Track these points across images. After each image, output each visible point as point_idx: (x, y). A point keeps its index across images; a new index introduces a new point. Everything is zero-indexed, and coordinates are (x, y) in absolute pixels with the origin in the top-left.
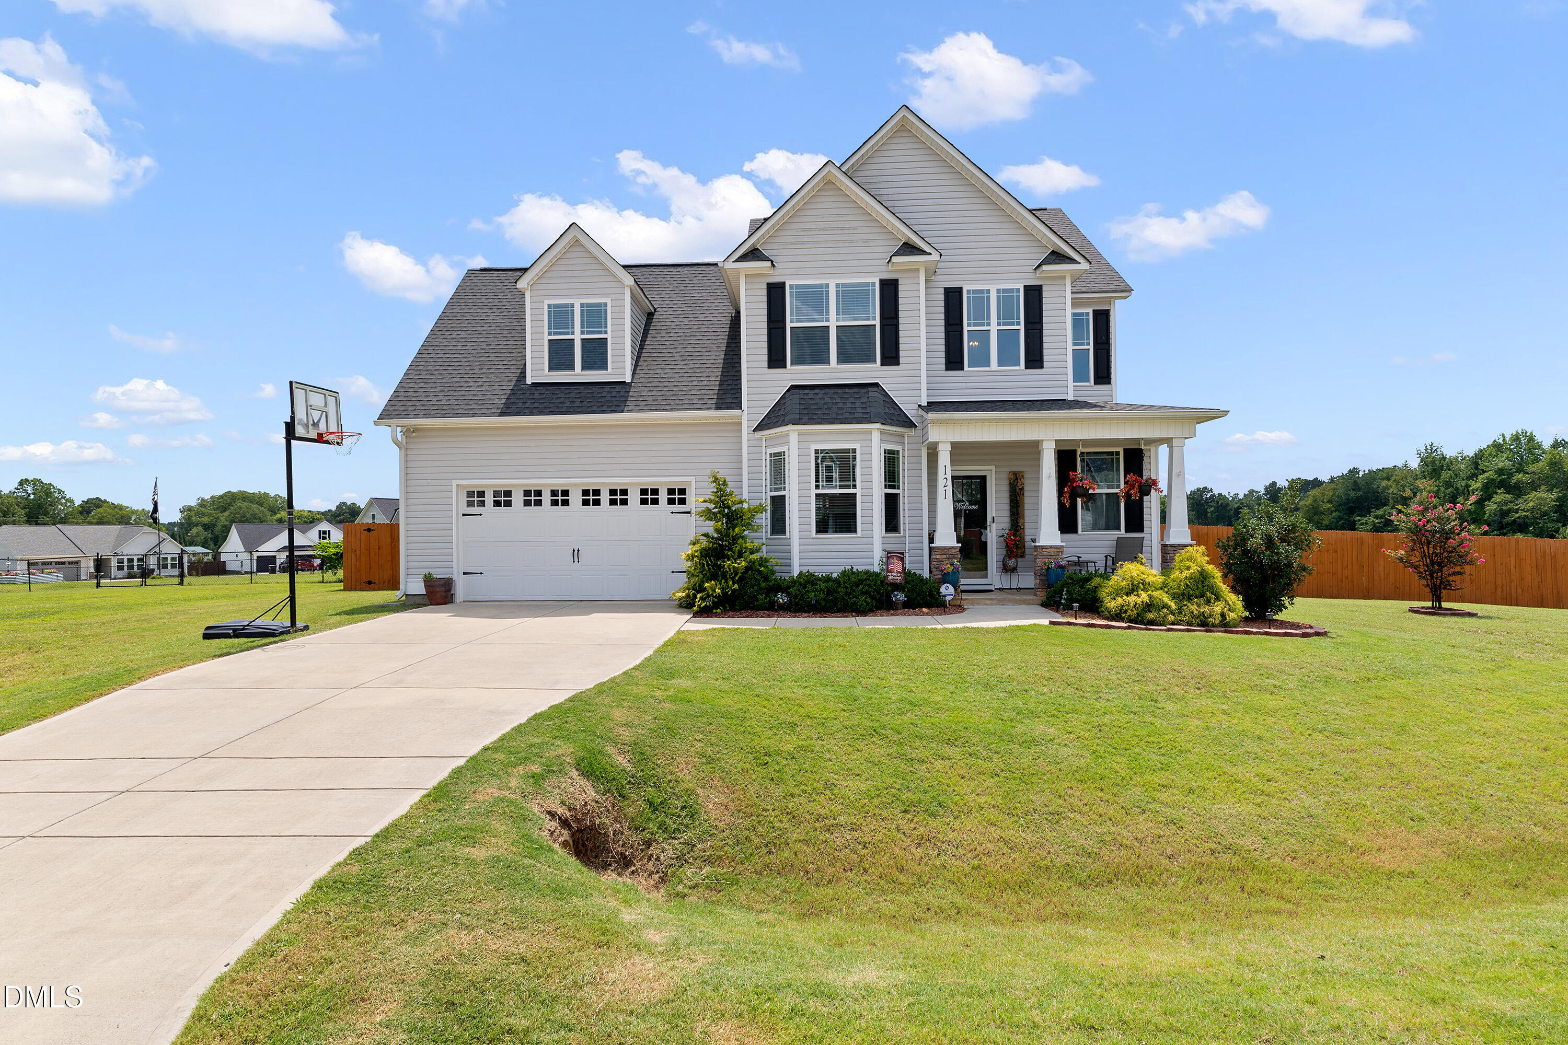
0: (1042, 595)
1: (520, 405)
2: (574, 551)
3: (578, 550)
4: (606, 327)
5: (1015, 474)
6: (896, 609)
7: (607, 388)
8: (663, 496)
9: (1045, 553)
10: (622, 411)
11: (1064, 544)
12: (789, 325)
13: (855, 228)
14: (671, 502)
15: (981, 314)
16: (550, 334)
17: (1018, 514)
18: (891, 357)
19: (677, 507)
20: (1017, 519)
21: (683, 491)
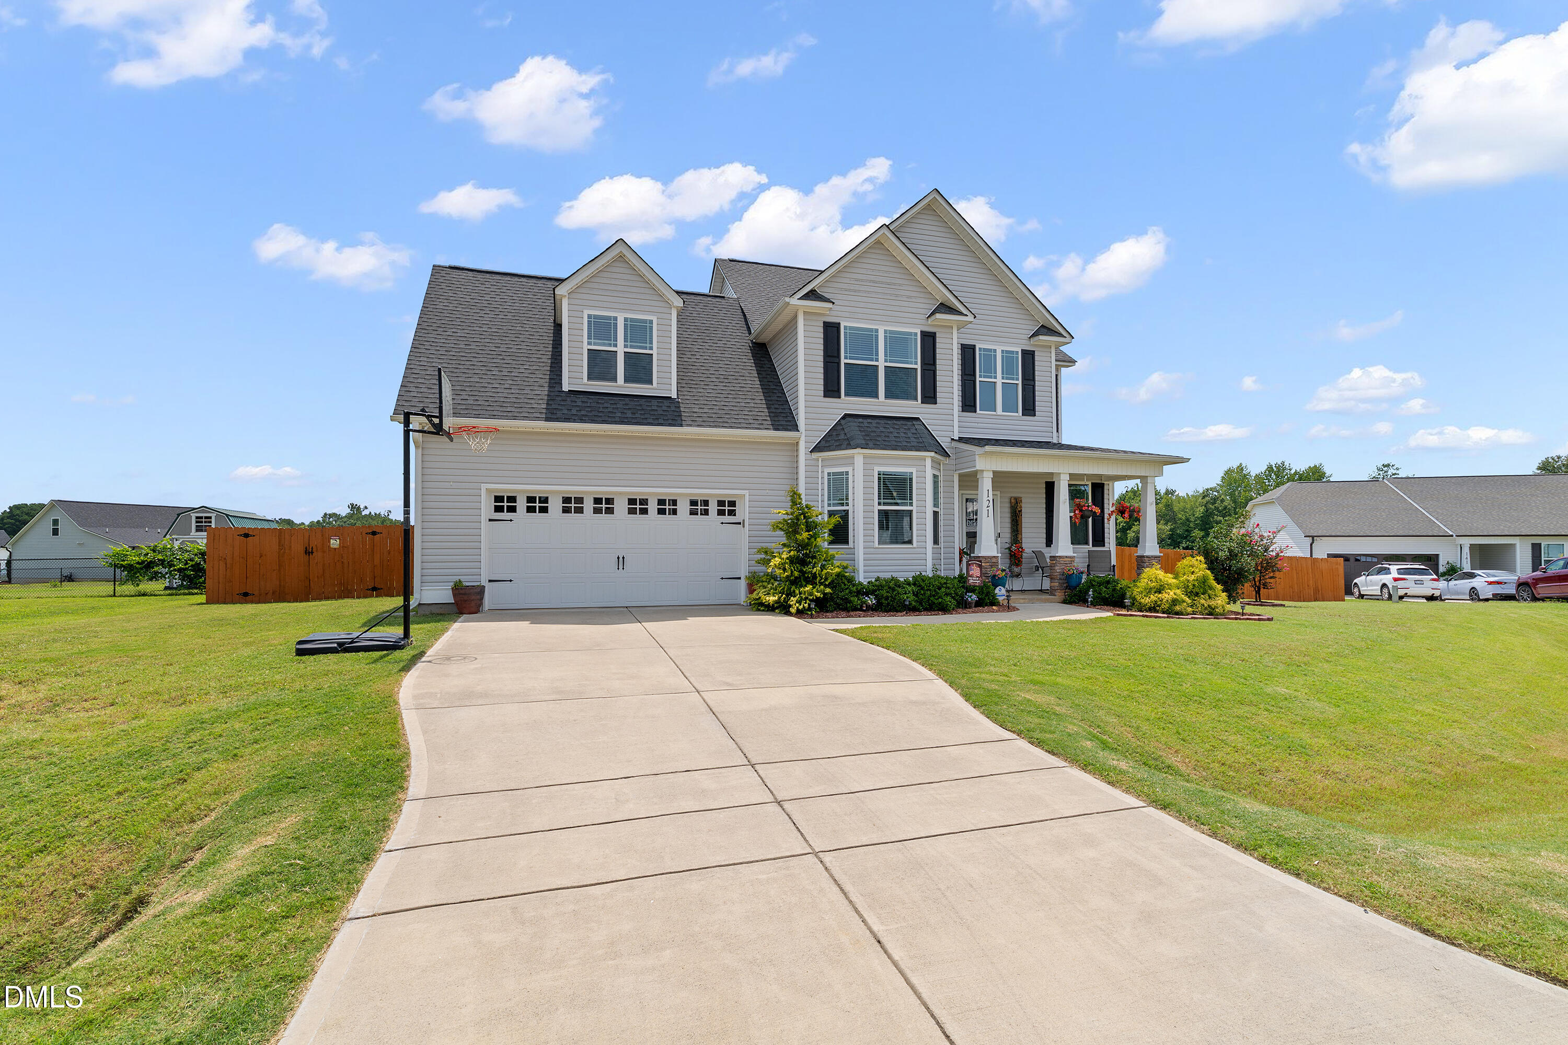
0: (1060, 595)
1: (566, 412)
2: (618, 558)
3: (623, 558)
4: (652, 343)
5: (1016, 499)
6: (970, 607)
7: (654, 402)
8: (713, 508)
9: (1062, 562)
10: (681, 425)
11: (1075, 555)
12: (843, 361)
13: (900, 285)
14: (721, 513)
15: (990, 369)
16: (589, 344)
17: (1017, 531)
18: (930, 397)
19: (727, 518)
20: (1017, 535)
21: (732, 503)
